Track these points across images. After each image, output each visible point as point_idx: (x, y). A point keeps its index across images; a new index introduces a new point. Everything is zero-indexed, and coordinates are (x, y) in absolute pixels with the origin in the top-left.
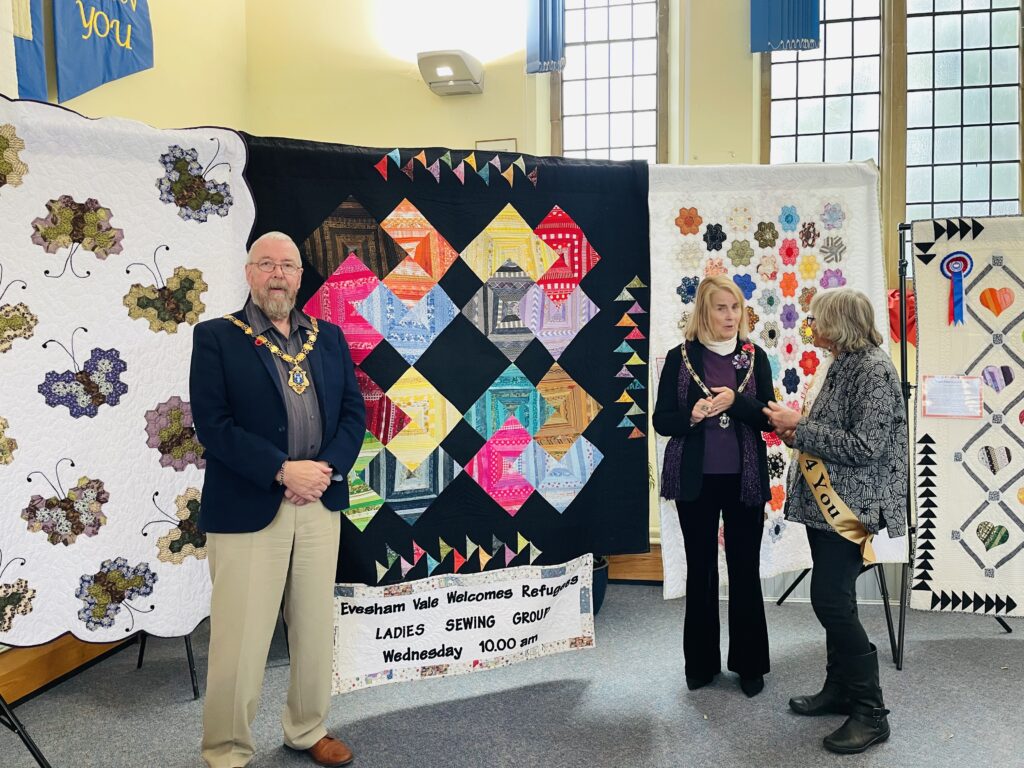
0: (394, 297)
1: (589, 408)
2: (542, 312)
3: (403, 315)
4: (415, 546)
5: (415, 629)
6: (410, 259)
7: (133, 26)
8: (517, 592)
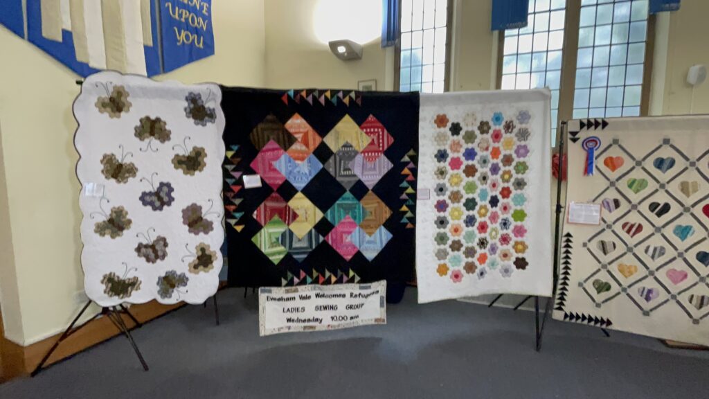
0: (291, 159)
1: (386, 213)
2: (363, 167)
3: (295, 168)
4: (301, 271)
5: (300, 309)
6: (299, 142)
8: (348, 295)
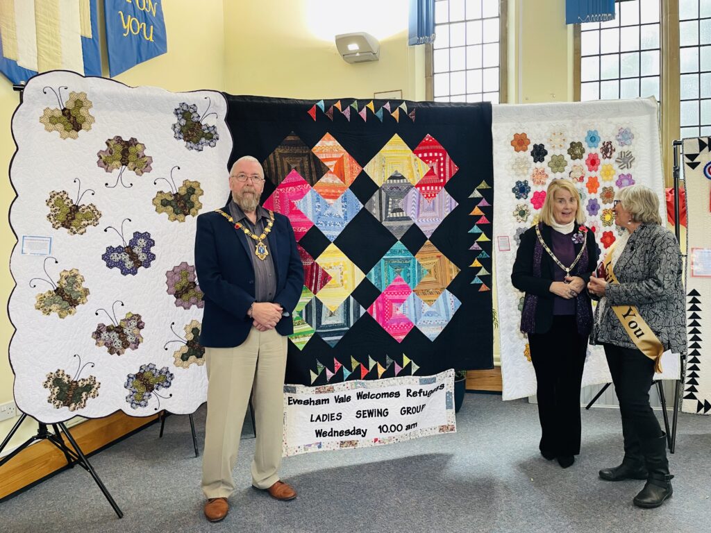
0: (320, 197)
1: (452, 271)
2: (419, 206)
3: (326, 209)
4: (335, 361)
5: (335, 416)
6: (331, 172)
7: (154, 26)
8: (403, 393)
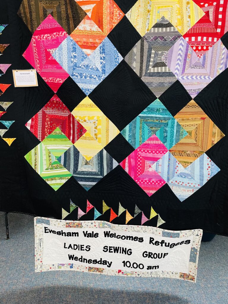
0: (77, 46)
1: (214, 135)
2: (185, 60)
3: (83, 60)
4: (88, 202)
5: (85, 248)
6: (89, 18)
8: (147, 240)
